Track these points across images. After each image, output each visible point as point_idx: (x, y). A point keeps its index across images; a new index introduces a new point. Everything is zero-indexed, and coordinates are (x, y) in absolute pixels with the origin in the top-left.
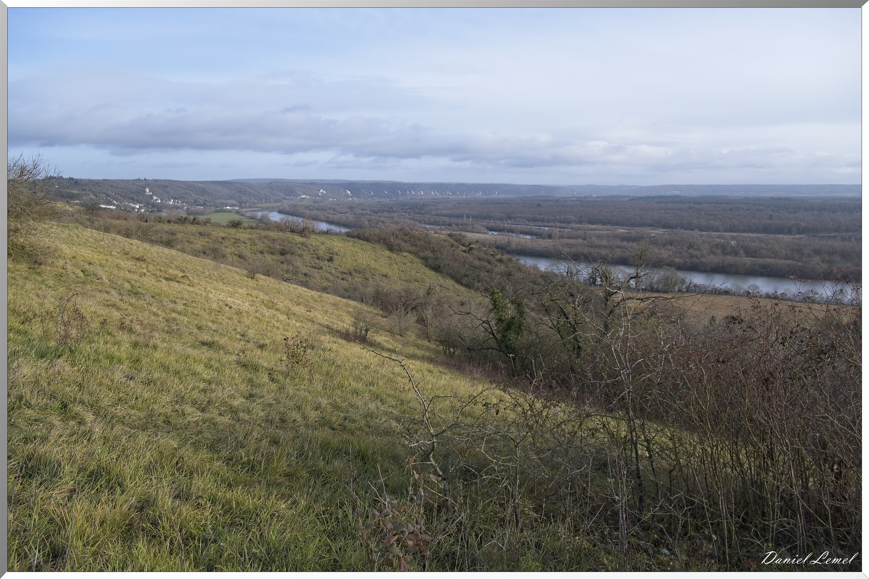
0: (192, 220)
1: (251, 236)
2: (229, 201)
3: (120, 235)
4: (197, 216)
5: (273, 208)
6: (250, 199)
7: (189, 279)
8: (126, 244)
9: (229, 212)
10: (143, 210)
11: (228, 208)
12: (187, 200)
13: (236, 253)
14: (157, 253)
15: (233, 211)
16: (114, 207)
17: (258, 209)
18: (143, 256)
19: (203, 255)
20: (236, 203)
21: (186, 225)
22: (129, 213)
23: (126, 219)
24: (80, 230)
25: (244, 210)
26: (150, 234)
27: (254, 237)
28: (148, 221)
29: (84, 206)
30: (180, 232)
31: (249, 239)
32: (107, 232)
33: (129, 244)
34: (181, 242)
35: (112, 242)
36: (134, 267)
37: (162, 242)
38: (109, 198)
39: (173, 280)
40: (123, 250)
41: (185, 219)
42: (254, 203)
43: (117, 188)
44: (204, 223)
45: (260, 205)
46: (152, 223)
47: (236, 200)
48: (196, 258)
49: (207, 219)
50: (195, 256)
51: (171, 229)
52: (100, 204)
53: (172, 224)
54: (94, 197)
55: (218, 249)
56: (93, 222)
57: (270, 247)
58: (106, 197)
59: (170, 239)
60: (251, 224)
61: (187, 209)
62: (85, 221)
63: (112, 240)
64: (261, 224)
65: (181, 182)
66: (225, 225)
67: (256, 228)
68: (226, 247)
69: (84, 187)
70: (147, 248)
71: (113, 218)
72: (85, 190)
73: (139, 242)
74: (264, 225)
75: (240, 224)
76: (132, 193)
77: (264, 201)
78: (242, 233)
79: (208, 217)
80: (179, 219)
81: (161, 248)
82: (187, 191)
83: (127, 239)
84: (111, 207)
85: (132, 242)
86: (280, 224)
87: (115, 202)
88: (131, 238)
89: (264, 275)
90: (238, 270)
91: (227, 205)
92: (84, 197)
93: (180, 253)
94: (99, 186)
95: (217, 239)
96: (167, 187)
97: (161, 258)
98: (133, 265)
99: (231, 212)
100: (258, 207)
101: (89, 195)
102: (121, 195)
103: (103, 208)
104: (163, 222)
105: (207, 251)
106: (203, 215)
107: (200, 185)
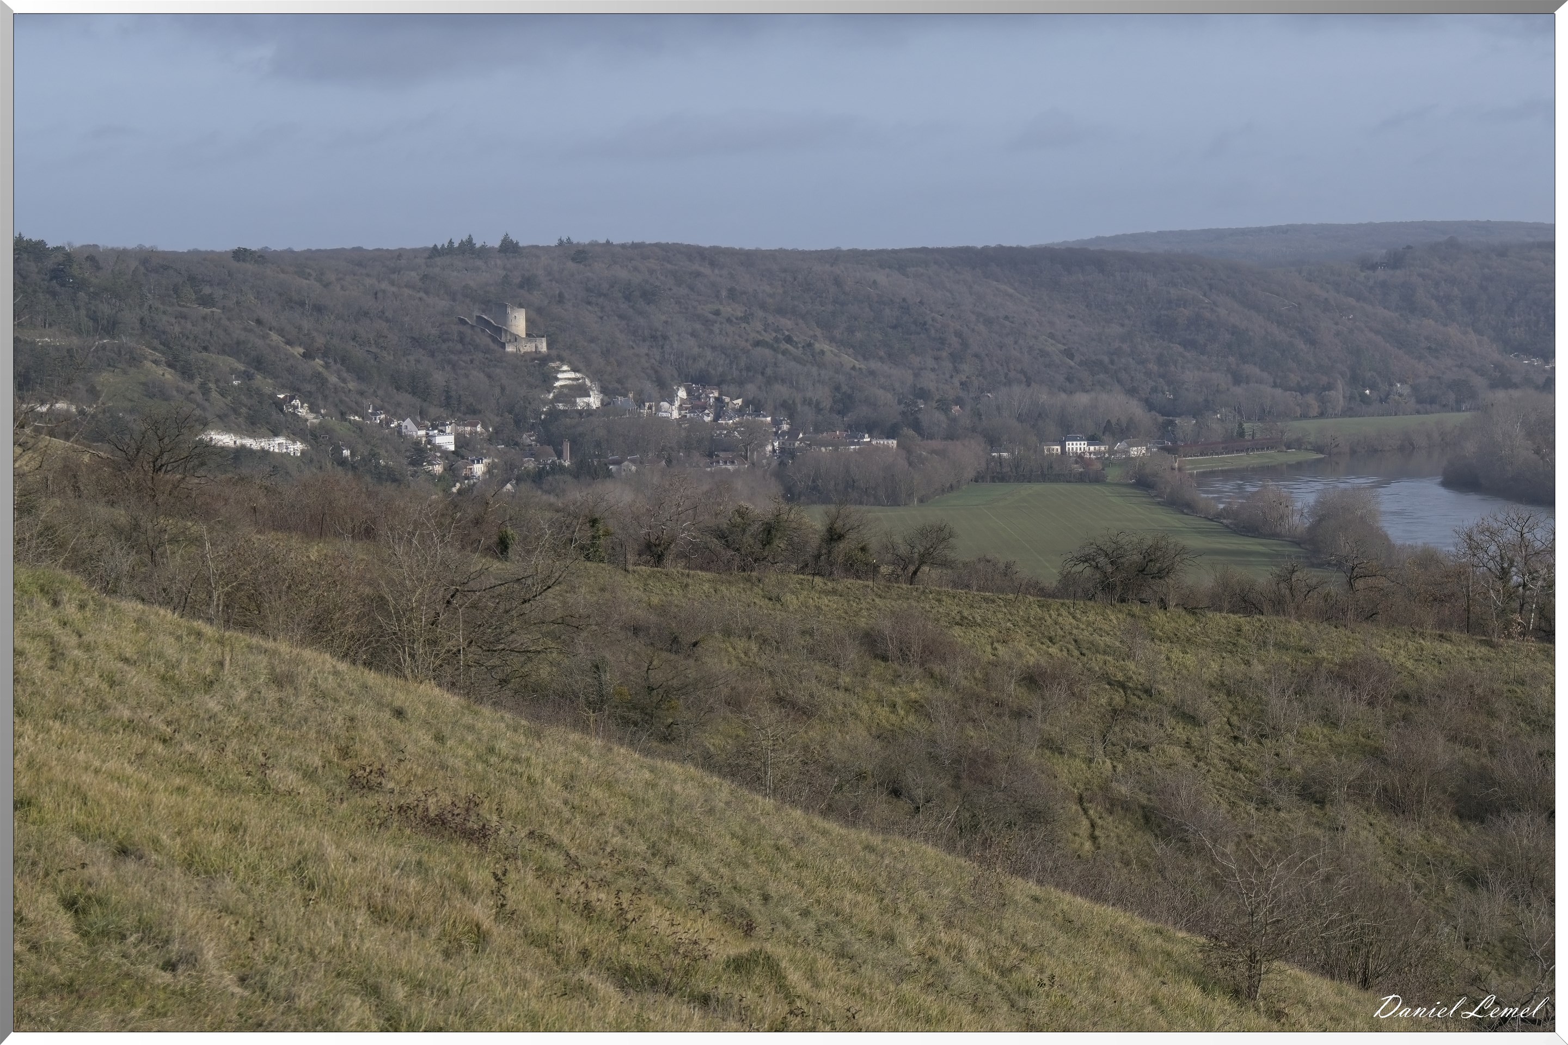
0: (814, 541)
1: (1233, 667)
2: (1083, 399)
3: (329, 647)
4: (855, 512)
5: (1407, 447)
6: (1237, 379)
7: (783, 988)
8: (364, 711)
9: (1082, 479)
10: (479, 469)
11: (1076, 446)
12: (782, 391)
13: (1122, 790)
14: (569, 783)
15: (1113, 474)
16: (297, 447)
17: (1294, 456)
18: (472, 804)
19: (881, 806)
20: (1136, 409)
21: (771, 578)
22: (388, 490)
23: (368, 533)
24: (70, 610)
25: (1194, 464)
26: (524, 639)
27: (1258, 668)
28: (515, 550)
29: (98, 436)
30: (727, 633)
31: (1220, 685)
32: (244, 626)
33: (386, 715)
34: (735, 703)
35: (271, 695)
36: (413, 884)
37: (598, 702)
38: (263, 383)
39: (669, 990)
40: (345, 753)
41: (769, 531)
42: (1263, 414)
43: (319, 309)
44: (902, 562)
45: (1311, 428)
46: (540, 562)
47: (1132, 391)
48: (835, 827)
49: (923, 533)
50: (829, 811)
51: (662, 610)
52: (205, 425)
53: (674, 568)
54: (169, 376)
55: (989, 760)
56: (153, 553)
57: (1377, 754)
58: (247, 376)
59: (657, 677)
60: (1241, 573)
61: (786, 453)
62: (100, 540)
63: (279, 681)
64: (1310, 576)
65: (748, 259)
66: (1050, 576)
67: (1278, 605)
68: (1051, 745)
69: (105, 309)
70: (502, 746)
71: (281, 525)
72: (111, 327)
73: (452, 701)
74: (1335, 583)
75: (1161, 574)
76: (417, 342)
77: (1338, 396)
78: (1173, 638)
79: (932, 514)
80: (721, 535)
81: (596, 743)
82: (786, 323)
83: (371, 677)
84: (277, 444)
85: (400, 699)
86: (1460, 573)
87: (303, 412)
88: (398, 671)
89: (1328, 970)
90: (1137, 925)
91: (1067, 431)
92: (105, 379)
93: (723, 789)
94: (206, 301)
95: (986, 681)
96: (649, 295)
97: (594, 819)
98: (402, 868)
99: (1098, 479)
100: (1298, 444)
101: (134, 360)
102: (344, 360)
103: (223, 451)
104: (615, 557)
105: (910, 777)
106: (894, 500)
107: (882, 278)
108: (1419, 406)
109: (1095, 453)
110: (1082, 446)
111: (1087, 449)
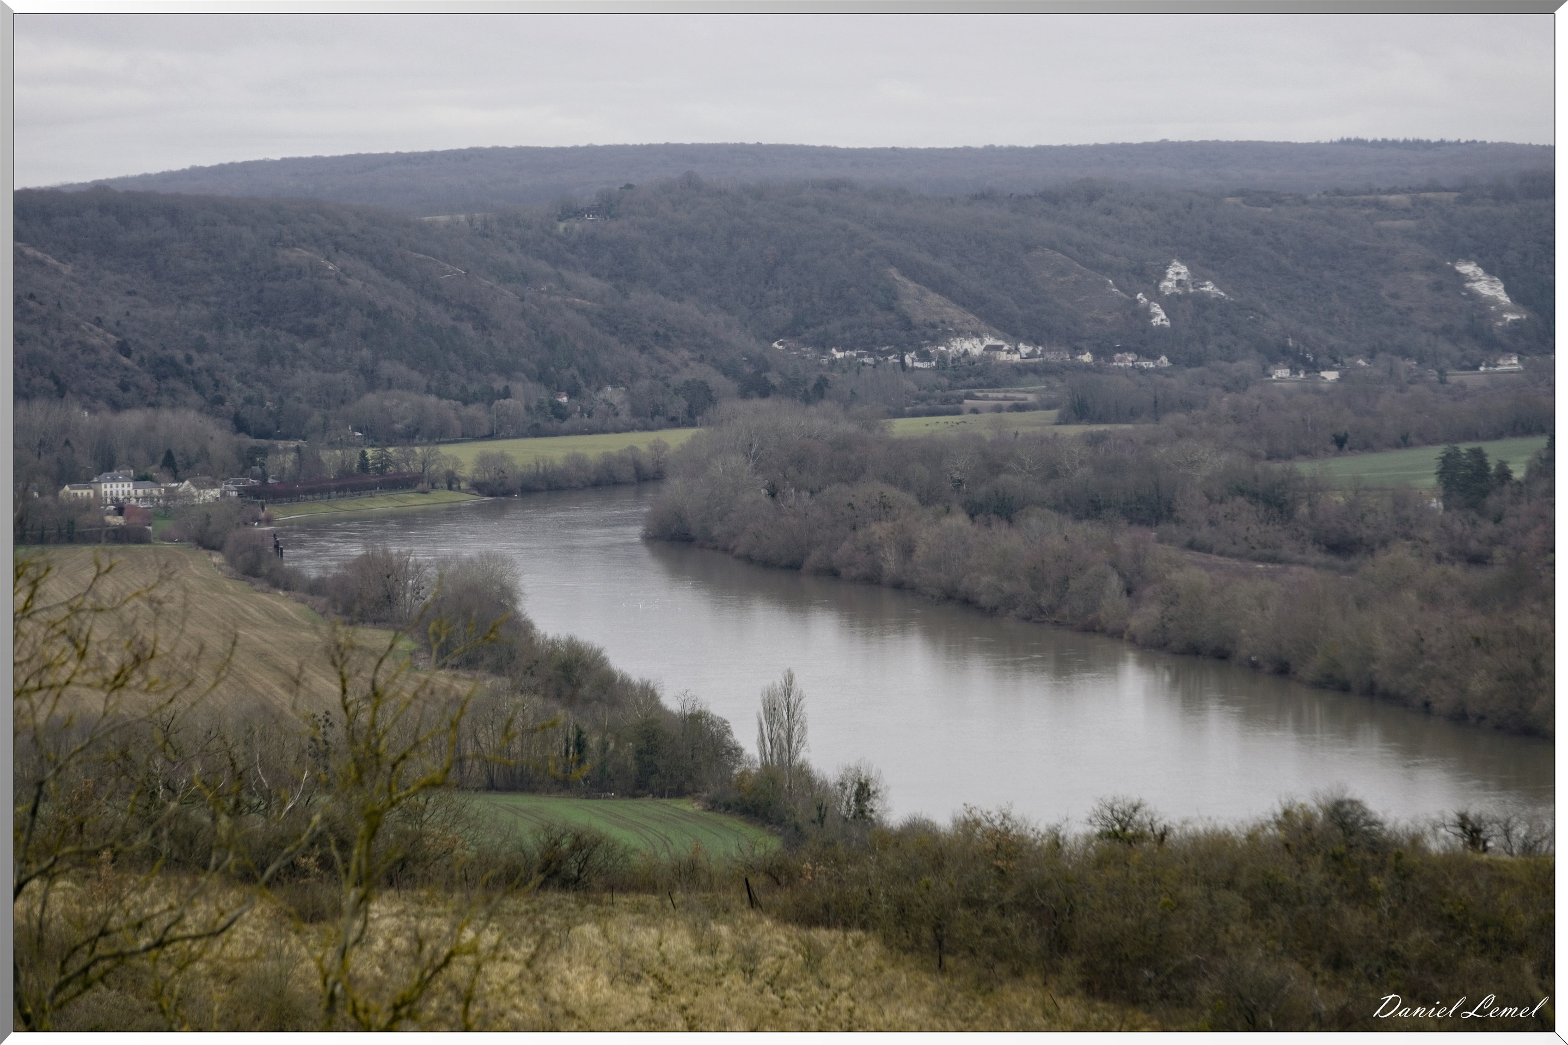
6: (373, 383)
11: (117, 489)
20: (214, 432)
47: (214, 405)
77: (518, 406)
91: (105, 467)
99: (141, 536)
108: (635, 421)
109: (145, 498)
110: (126, 489)
111: (133, 492)
